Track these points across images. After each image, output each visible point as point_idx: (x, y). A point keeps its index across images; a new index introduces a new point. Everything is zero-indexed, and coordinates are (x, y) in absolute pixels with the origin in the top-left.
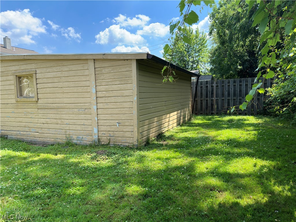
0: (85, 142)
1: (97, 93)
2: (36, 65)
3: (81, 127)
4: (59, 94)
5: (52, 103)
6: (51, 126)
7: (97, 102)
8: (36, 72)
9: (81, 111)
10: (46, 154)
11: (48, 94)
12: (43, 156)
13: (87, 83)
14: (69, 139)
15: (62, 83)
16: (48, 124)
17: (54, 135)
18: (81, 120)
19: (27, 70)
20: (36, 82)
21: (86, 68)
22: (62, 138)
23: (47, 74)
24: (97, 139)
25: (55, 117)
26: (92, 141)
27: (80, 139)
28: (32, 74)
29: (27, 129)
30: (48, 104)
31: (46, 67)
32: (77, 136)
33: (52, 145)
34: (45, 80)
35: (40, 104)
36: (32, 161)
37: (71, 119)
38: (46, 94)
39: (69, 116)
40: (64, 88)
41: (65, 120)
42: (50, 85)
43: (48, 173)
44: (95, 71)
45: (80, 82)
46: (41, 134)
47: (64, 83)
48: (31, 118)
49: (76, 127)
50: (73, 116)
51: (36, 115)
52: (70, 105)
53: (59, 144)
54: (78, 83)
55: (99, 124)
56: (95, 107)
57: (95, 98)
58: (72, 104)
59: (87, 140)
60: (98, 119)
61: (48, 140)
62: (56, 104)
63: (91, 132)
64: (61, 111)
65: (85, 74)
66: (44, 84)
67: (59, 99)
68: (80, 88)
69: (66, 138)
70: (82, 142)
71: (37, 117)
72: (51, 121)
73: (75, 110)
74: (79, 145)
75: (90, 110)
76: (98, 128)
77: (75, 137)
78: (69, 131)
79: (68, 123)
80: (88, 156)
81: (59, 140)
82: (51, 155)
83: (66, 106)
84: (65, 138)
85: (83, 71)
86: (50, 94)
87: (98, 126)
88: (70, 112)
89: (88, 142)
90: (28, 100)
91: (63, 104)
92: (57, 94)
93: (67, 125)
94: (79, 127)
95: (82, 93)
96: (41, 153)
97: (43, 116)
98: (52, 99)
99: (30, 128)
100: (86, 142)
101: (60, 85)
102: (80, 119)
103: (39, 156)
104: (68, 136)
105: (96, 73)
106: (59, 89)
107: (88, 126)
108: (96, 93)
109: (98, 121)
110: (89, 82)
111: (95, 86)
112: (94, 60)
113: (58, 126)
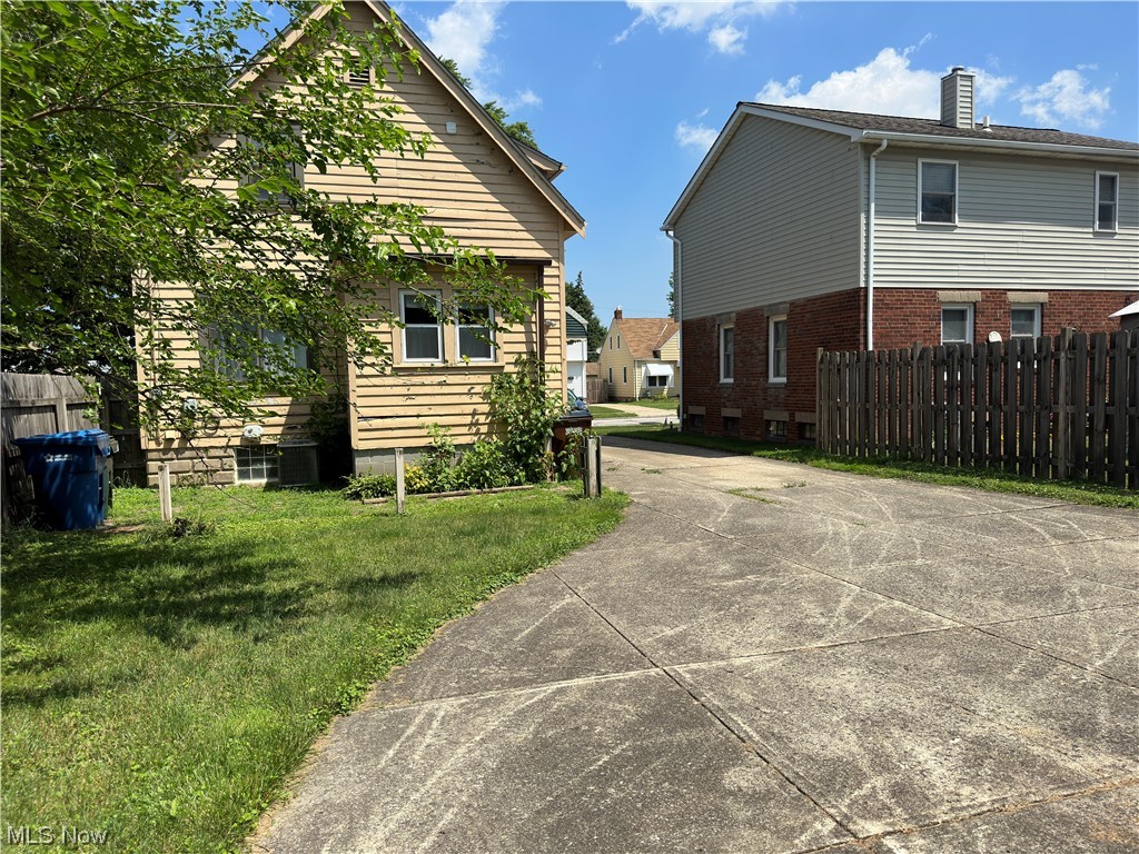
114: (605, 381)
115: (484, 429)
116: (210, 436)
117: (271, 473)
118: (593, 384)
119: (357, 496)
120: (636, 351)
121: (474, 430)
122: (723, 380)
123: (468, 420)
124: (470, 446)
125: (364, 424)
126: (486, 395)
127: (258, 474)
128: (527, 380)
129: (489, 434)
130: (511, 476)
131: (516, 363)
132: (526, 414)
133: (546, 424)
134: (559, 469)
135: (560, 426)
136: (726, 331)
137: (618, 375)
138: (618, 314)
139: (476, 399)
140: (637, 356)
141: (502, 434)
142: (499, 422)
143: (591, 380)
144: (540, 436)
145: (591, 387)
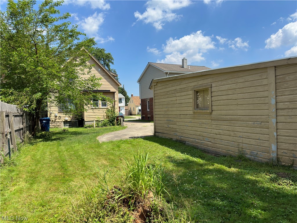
0: (259, 158)
1: (278, 104)
2: (212, 79)
3: (256, 141)
4: (233, 106)
5: (226, 115)
6: (223, 137)
7: (276, 114)
8: (211, 86)
9: (257, 124)
10: (220, 165)
11: (222, 106)
12: (217, 166)
13: (266, 94)
14: (242, 152)
15: (237, 95)
16: (220, 135)
17: (226, 146)
18: (256, 134)
19: (203, 85)
20: (211, 95)
21: (265, 77)
22: (234, 150)
23: (221, 86)
24: (276, 158)
25: (228, 129)
26: (268, 159)
27: (255, 155)
28: (208, 88)
29: (201, 138)
30: (222, 116)
31: (221, 80)
32: (251, 151)
33: (225, 156)
34: (220, 93)
35: (214, 115)
36: (207, 169)
37: (245, 132)
38: (220, 106)
39: (243, 129)
40: (239, 100)
41: (238, 133)
42: (224, 97)
43: (225, 186)
44: (276, 79)
45: (256, 93)
46: (213, 144)
47: (238, 95)
48: (205, 128)
49: (250, 141)
50: (247, 129)
51: (210, 126)
52: (244, 117)
53: (231, 156)
54: (254, 94)
55: (278, 141)
56: (274, 121)
57: (274, 110)
58: (246, 117)
59: (263, 157)
60: (278, 134)
61: (220, 151)
62: (229, 116)
63: (269, 148)
64: (234, 123)
65: (263, 83)
66: (218, 97)
67: (233, 111)
68: (256, 99)
69: (239, 151)
70: (256, 159)
71: (210, 127)
72: (224, 132)
73: (250, 122)
74: (253, 161)
75: (268, 123)
76: (277, 145)
77: (248, 151)
78: (242, 144)
79: (241, 136)
80: (266, 176)
81: (232, 152)
82: (225, 167)
83: (240, 118)
84: (237, 151)
85: (261, 80)
86: (223, 106)
87: (277, 142)
88: (244, 124)
89: (264, 159)
90: (204, 111)
91: (236, 116)
92: (230, 106)
93: (240, 138)
94: (253, 142)
95: (259, 105)
96: (215, 163)
97: (216, 127)
98: (226, 111)
99: (204, 137)
100: (261, 159)
101: (234, 96)
102: (254, 132)
103: (213, 165)
104: (240, 149)
105: (277, 81)
106: (233, 100)
107: (264, 141)
108: (276, 105)
109: (278, 137)
110: (267, 92)
111: (274, 97)
112: (275, 68)
113: (230, 138)
114: (129, 110)
115: (105, 118)
116: (59, 120)
117: (69, 126)
118: (127, 111)
119: (86, 128)
120: (136, 104)
121: (104, 118)
122: (148, 110)
123: (103, 116)
124: (103, 120)
125: (87, 117)
126: (106, 112)
127: (67, 126)
128: (112, 110)
129: (106, 118)
130: (110, 125)
131: (110, 107)
132: (112, 115)
133: (115, 117)
134: (117, 124)
135: (117, 117)
136: (148, 101)
137: (132, 109)
138: (132, 95)
139: (104, 113)
140: (137, 105)
141: (108, 118)
142: (108, 117)
143: (126, 110)
144: (114, 119)
145: (126, 112)
